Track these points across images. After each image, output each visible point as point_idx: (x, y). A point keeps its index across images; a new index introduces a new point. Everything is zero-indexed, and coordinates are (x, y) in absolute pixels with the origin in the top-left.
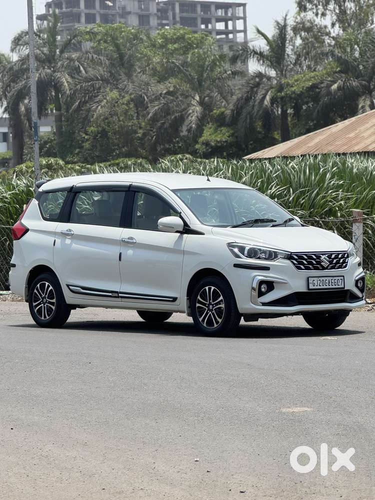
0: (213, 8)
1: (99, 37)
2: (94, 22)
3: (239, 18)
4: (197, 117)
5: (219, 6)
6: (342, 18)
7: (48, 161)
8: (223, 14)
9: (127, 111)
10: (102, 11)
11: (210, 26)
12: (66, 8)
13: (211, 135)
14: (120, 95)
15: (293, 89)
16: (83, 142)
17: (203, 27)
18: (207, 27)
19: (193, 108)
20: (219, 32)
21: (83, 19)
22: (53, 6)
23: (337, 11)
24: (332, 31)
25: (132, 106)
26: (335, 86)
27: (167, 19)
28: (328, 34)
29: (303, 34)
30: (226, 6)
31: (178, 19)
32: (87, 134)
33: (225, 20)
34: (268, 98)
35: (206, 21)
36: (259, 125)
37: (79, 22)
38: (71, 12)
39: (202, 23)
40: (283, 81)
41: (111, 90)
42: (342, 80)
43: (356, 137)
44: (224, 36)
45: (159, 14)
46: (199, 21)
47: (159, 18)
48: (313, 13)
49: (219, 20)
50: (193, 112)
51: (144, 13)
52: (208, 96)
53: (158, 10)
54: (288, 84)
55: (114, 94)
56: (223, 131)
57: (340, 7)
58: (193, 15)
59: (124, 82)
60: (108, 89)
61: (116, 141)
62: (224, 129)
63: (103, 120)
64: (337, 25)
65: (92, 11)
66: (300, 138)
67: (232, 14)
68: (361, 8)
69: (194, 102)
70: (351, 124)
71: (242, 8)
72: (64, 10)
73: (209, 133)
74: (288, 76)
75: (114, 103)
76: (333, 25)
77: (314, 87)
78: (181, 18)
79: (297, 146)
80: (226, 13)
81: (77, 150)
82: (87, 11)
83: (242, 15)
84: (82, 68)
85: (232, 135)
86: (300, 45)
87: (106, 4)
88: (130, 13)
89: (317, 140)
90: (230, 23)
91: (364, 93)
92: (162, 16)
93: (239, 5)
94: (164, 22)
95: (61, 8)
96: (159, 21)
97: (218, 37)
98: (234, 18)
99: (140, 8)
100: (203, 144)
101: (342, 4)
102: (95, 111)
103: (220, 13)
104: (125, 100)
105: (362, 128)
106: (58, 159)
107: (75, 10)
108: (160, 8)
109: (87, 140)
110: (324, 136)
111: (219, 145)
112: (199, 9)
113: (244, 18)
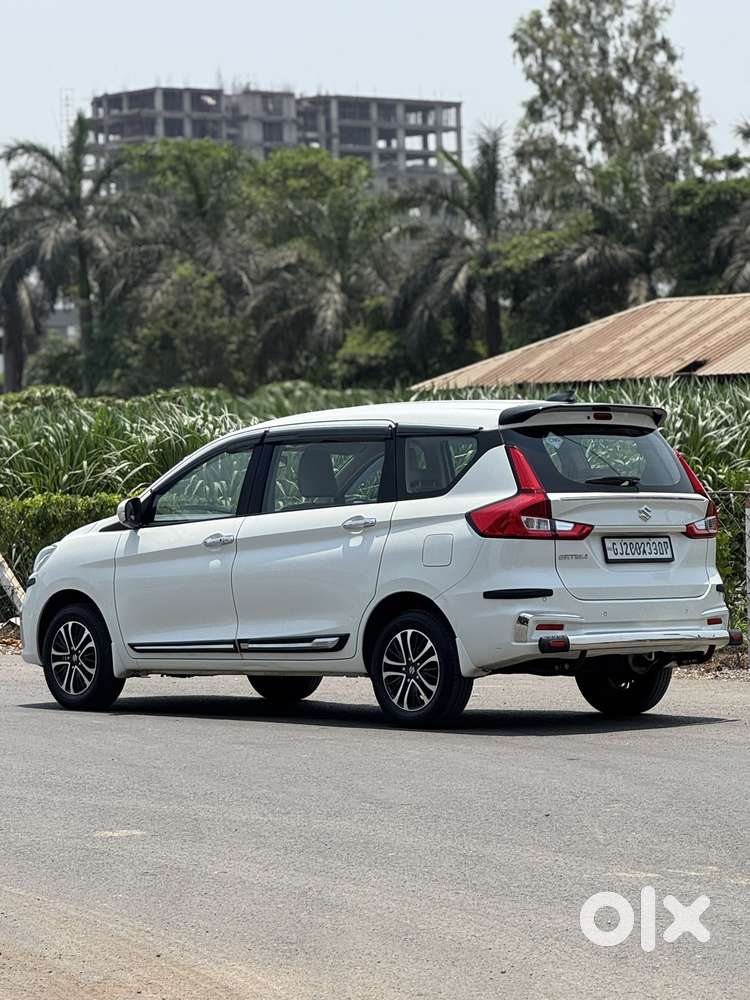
0: (400, 111)
1: (164, 165)
2: (181, 133)
3: (448, 130)
4: (336, 311)
5: (412, 106)
6: (608, 134)
7: (46, 391)
8: (420, 121)
9: (209, 301)
10: (196, 115)
11: (394, 144)
12: (130, 108)
13: (361, 346)
14: (198, 272)
15: (508, 263)
16: (127, 356)
17: (382, 144)
18: (389, 144)
19: (327, 295)
20: (411, 155)
21: (160, 129)
22: (105, 103)
23: (599, 120)
24: (588, 157)
25: (219, 292)
26: (583, 259)
27: (314, 129)
28: (582, 162)
29: (534, 162)
30: (424, 107)
31: (335, 130)
32: (135, 342)
33: (423, 132)
34: (462, 277)
35: (388, 135)
36: (447, 327)
37: (152, 133)
38: (139, 114)
39: (380, 138)
40: (491, 247)
41: (182, 262)
42: (596, 248)
43: (611, 353)
44: (419, 162)
45: (301, 120)
46: (374, 133)
47: (300, 128)
48: (556, 123)
49: (411, 132)
50: (328, 302)
51: (274, 118)
52: (356, 273)
53: (299, 113)
54: (499, 253)
55: (186, 269)
56: (382, 339)
57: (603, 112)
58: (363, 123)
59: (205, 247)
60: (175, 260)
61: (187, 356)
62: (382, 335)
63: (165, 317)
64: (599, 146)
65: (177, 115)
66: (513, 352)
67: (436, 122)
68: (642, 115)
69: (331, 286)
70: (608, 327)
71: (453, 111)
72: (126, 111)
73: (355, 342)
74: (500, 238)
75: (184, 286)
76: (591, 147)
77: (546, 260)
78: (341, 128)
79: (507, 368)
80: (425, 119)
81: (117, 372)
82: (168, 114)
83: (452, 123)
84: (134, 221)
85: (397, 345)
86: (530, 182)
87: (203, 101)
88: (246, 118)
89: (543, 357)
90: (432, 138)
91: (638, 272)
92: (306, 125)
93: (448, 105)
94: (310, 135)
95: (120, 108)
96: (300, 134)
97: (410, 163)
98: (439, 129)
99: (265, 109)
100: (345, 361)
101: (609, 106)
102: (150, 299)
103: (414, 119)
104: (205, 281)
105: (626, 336)
106: (64, 389)
107: (146, 112)
108: (301, 109)
109: (135, 354)
110: (556, 350)
111: (374, 363)
112: (374, 112)
113: (458, 130)
